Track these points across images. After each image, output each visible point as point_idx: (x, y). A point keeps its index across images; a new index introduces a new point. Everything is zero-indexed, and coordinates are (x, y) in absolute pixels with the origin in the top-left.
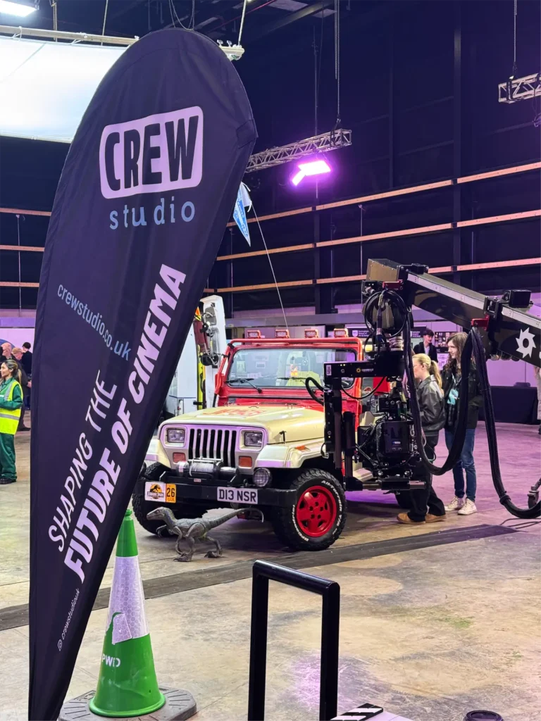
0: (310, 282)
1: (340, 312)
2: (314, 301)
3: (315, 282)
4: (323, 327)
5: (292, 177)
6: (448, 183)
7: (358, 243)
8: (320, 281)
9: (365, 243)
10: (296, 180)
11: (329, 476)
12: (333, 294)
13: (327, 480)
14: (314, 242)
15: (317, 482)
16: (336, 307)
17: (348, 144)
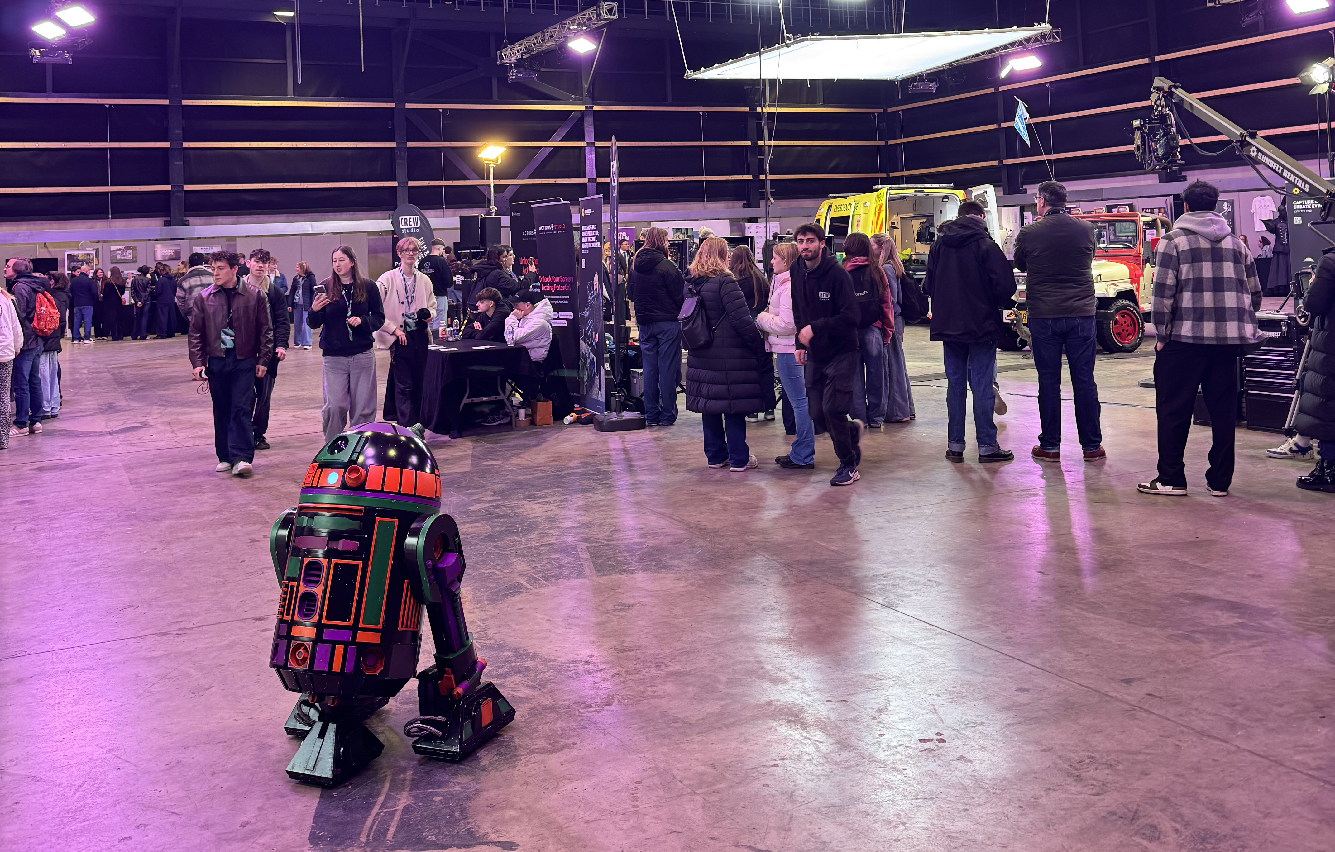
0: (996, 163)
1: (1029, 192)
2: (1001, 182)
3: (1001, 162)
4: (1018, 208)
5: (1001, 71)
6: (1146, 61)
7: (1048, 122)
8: (1006, 162)
9: (1053, 122)
10: (1003, 74)
11: (1132, 304)
12: (1021, 173)
13: (1131, 306)
14: (998, 122)
15: (1124, 307)
16: (1025, 187)
17: (1059, 40)
